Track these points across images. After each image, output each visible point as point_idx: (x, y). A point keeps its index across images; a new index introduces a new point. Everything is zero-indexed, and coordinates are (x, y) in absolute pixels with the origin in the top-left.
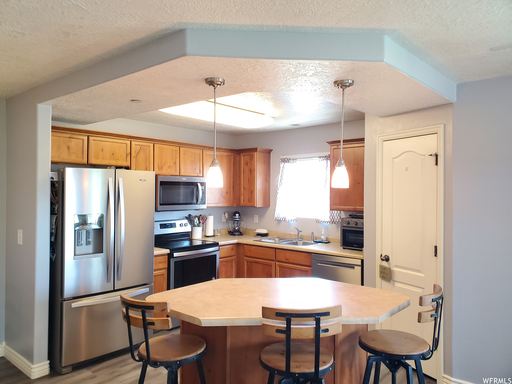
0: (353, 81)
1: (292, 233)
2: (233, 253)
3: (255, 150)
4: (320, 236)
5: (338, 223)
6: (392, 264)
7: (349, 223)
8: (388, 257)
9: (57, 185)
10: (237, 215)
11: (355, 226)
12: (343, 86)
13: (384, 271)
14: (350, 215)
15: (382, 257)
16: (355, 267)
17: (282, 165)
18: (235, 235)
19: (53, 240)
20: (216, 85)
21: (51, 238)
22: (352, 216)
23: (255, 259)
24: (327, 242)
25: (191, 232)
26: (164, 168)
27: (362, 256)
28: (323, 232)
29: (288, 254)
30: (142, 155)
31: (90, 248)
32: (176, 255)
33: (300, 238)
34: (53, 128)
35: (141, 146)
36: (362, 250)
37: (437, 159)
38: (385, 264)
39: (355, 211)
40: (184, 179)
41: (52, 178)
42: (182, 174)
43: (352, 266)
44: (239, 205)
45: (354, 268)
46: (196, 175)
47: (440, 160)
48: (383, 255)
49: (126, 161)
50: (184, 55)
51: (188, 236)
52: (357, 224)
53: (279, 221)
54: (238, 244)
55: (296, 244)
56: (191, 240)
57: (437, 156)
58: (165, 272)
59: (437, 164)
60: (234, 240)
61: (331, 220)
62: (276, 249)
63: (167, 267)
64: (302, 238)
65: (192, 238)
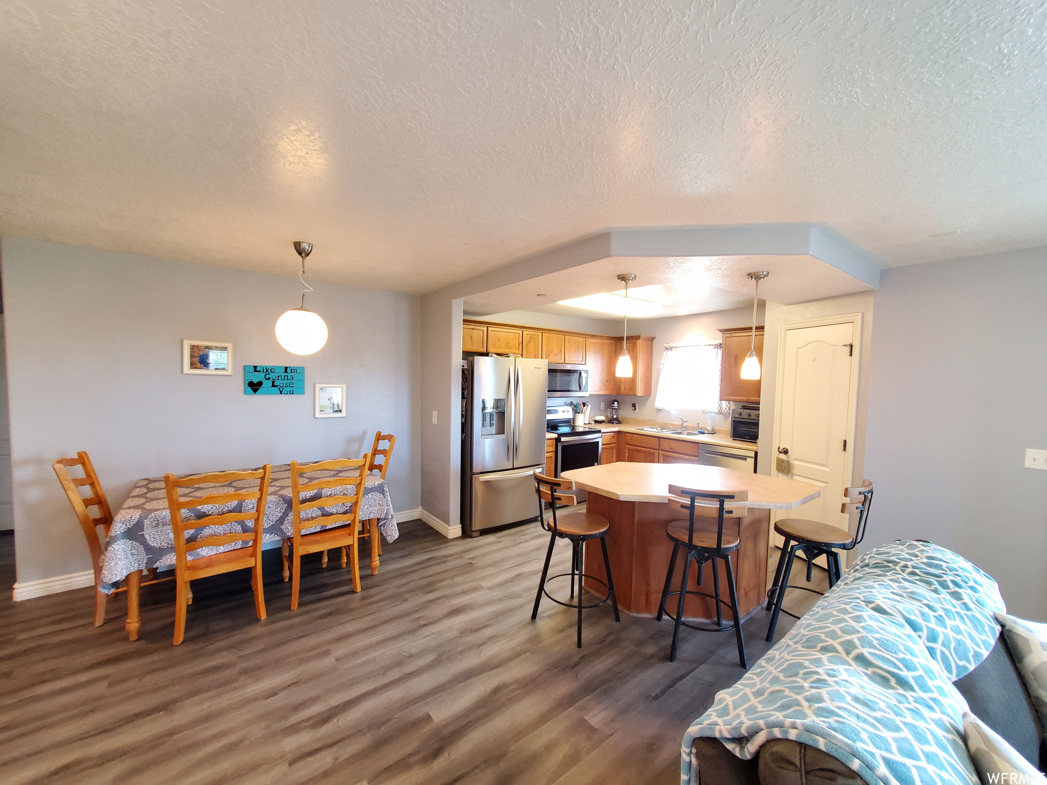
0: (768, 273)
1: (675, 423)
2: (614, 441)
3: (638, 337)
4: (705, 427)
5: (726, 414)
6: (793, 457)
7: (741, 414)
8: (787, 449)
9: (466, 372)
10: (616, 403)
11: (747, 417)
12: (758, 278)
13: (782, 463)
14: (742, 406)
15: (780, 450)
16: (748, 459)
17: (665, 353)
18: (613, 423)
19: (463, 421)
20: (627, 281)
21: (462, 419)
22: (744, 407)
23: (637, 448)
24: (713, 433)
25: (574, 419)
26: (551, 356)
27: (756, 448)
28: (709, 423)
29: (673, 444)
30: (531, 343)
31: (493, 429)
32: (563, 439)
33: (683, 428)
34: (464, 321)
35: (531, 335)
36: (756, 443)
37: (851, 349)
38: (783, 456)
39: (747, 402)
40: (569, 367)
41: (463, 366)
42: (567, 362)
43: (744, 458)
44: (619, 393)
45: (746, 459)
46: (580, 363)
47: (856, 350)
48: (781, 448)
49: (519, 349)
50: (609, 256)
51: (570, 423)
52: (750, 415)
53: (659, 410)
54: (619, 432)
55: (680, 433)
56: (573, 427)
57: (851, 346)
58: (553, 454)
59: (851, 355)
60: (616, 428)
61: (719, 411)
62: (660, 438)
63: (555, 450)
64: (686, 428)
65: (574, 424)
